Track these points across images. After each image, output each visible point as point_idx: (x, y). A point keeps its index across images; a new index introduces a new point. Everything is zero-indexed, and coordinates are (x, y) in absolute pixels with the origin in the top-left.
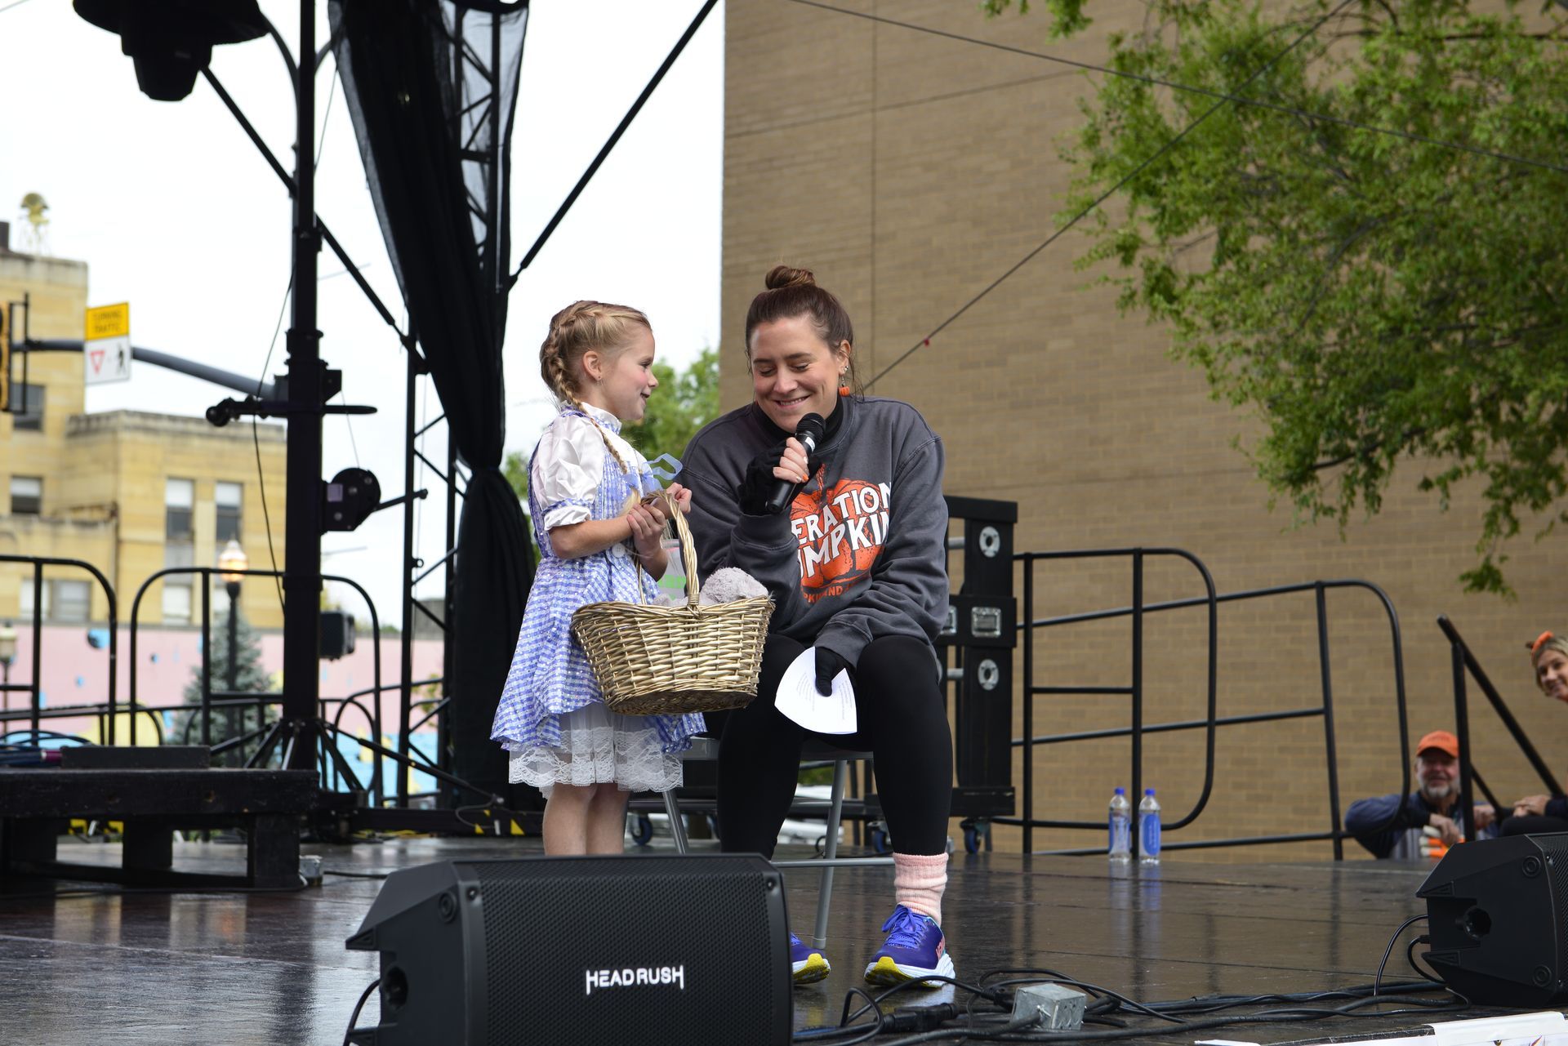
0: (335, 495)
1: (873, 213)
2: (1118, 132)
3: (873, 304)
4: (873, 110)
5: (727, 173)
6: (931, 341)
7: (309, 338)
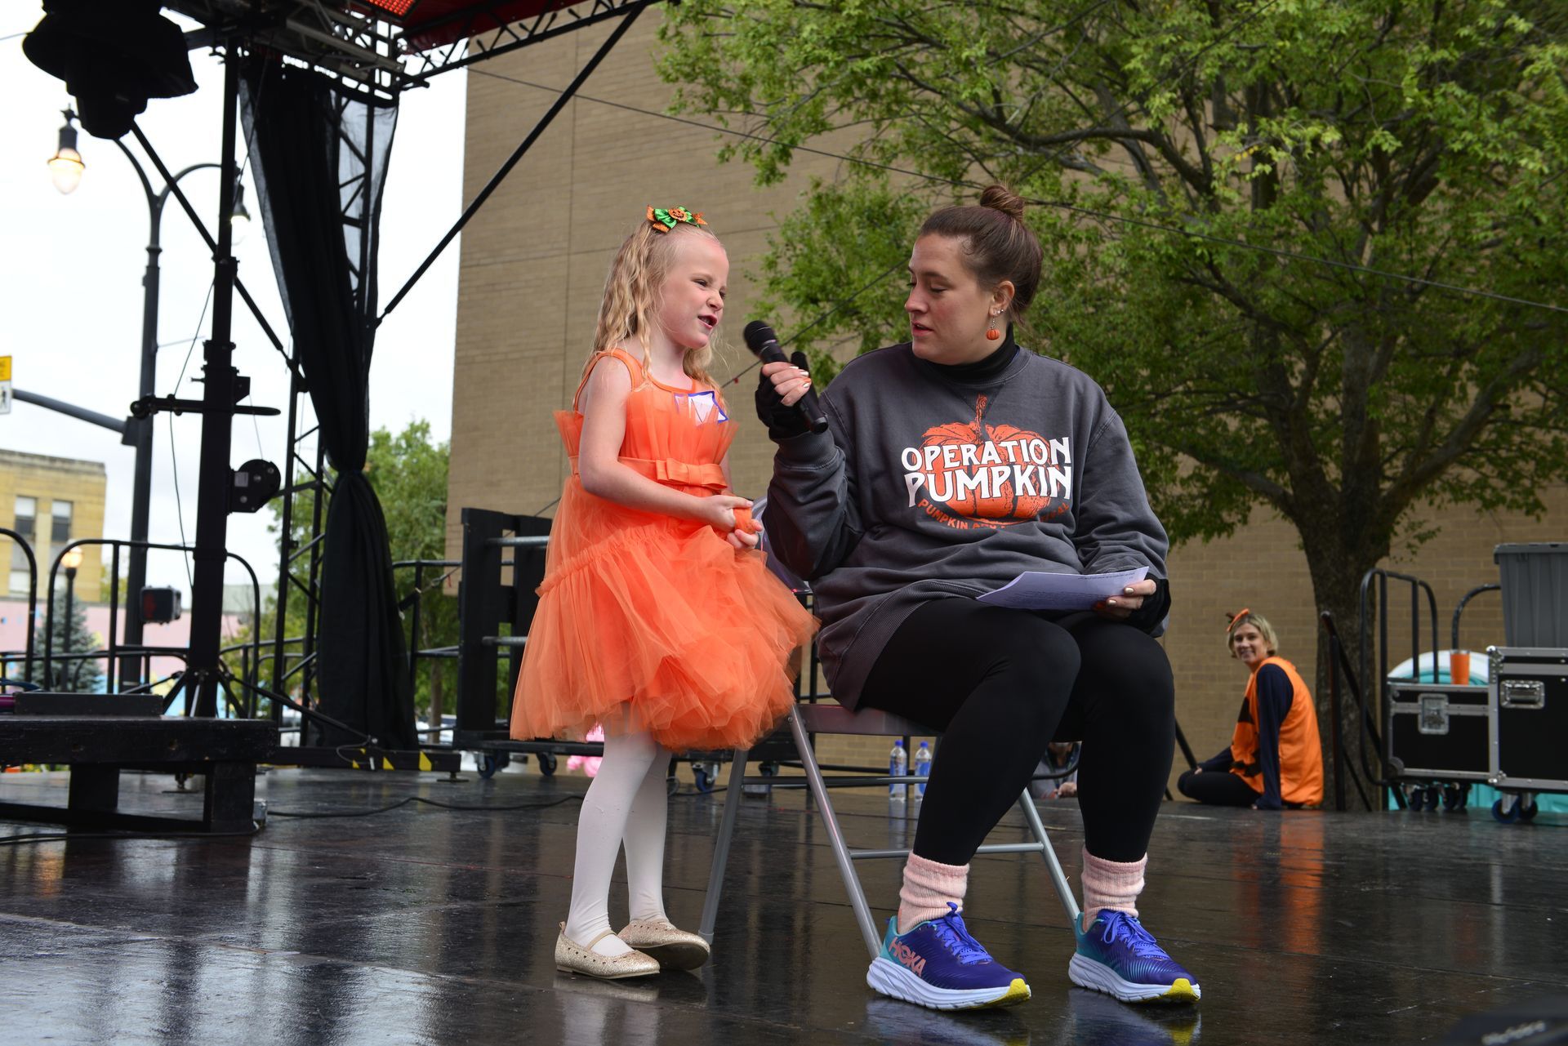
0: (241, 482)
1: (566, 325)
2: (794, 259)
4: (569, 254)
6: (740, 379)
7: (224, 348)
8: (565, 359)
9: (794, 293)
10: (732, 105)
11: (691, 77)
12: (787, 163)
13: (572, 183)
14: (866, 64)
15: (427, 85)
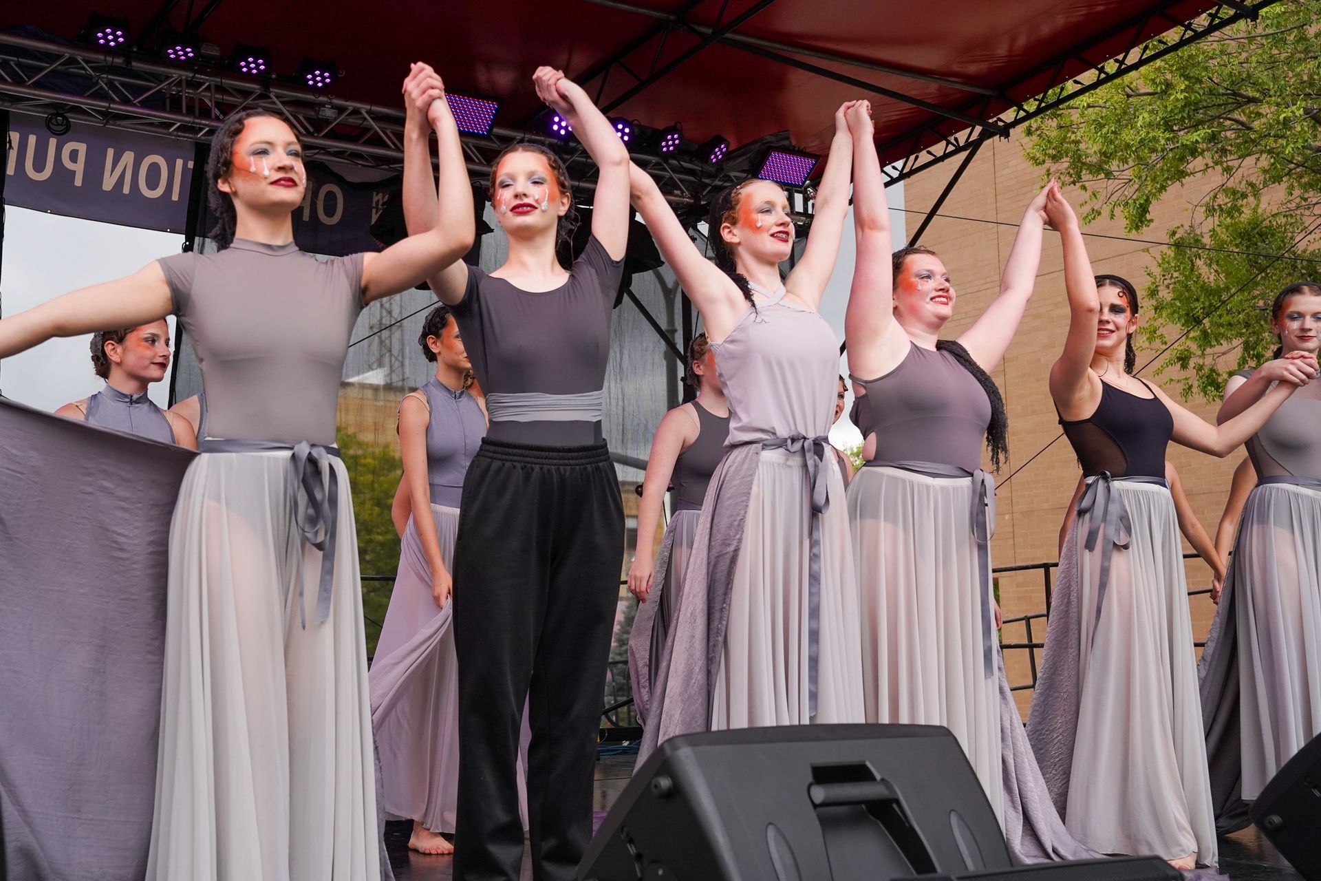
9: (1176, 315)
10: (1093, 175)
12: (1150, 214)
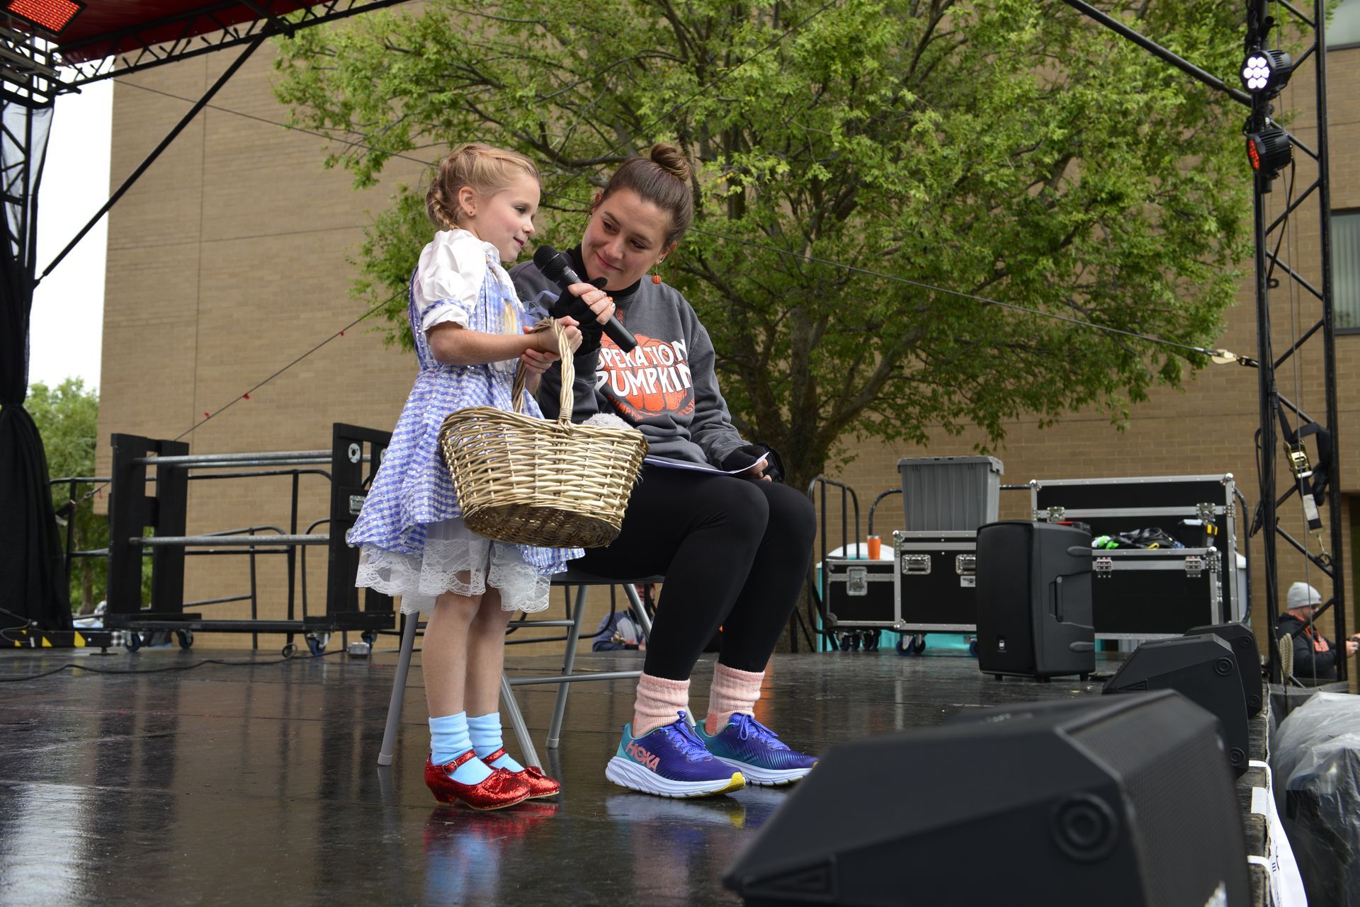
1: (198, 298)
2: (386, 248)
3: (197, 349)
4: (200, 242)
5: (108, 270)
6: (346, 332)
8: (197, 325)
9: (387, 274)
10: (335, 124)
11: (302, 101)
12: (379, 171)
13: (203, 186)
14: (442, 97)
15: (79, 92)
